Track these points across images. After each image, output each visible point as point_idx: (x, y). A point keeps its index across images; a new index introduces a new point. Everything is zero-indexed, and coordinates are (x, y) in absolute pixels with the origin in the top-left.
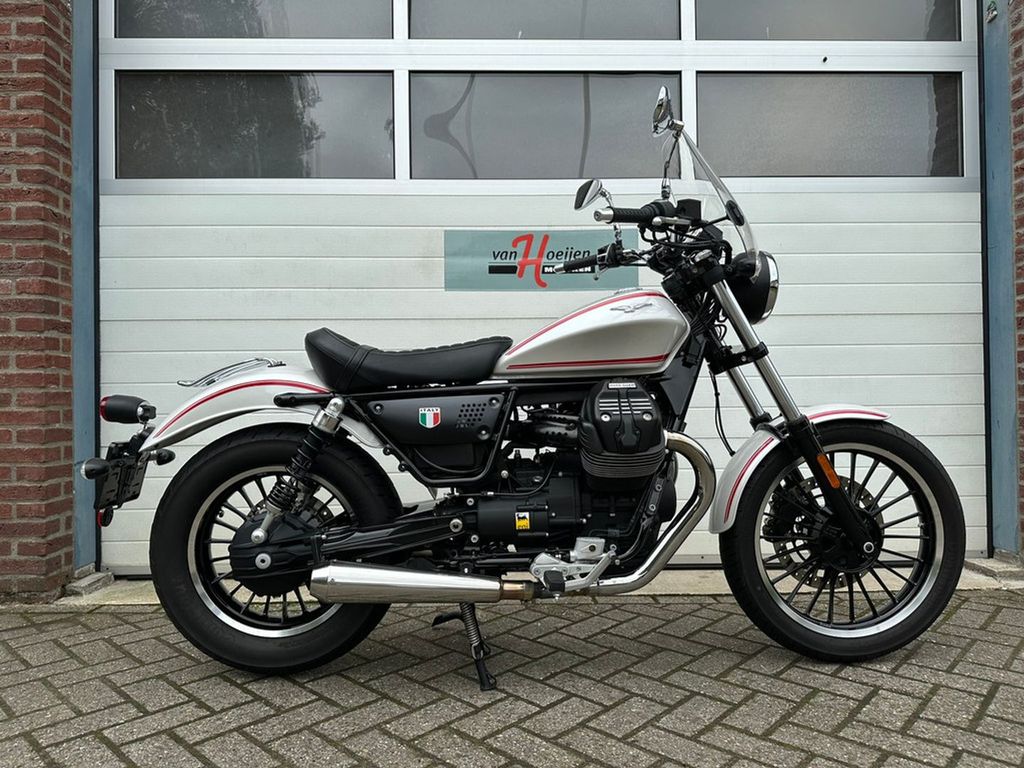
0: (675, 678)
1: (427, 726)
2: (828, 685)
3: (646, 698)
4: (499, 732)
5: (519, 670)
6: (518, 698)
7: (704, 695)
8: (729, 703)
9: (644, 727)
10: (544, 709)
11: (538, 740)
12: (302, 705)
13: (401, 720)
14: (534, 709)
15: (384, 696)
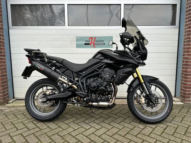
0: (111, 123)
1: (66, 133)
2: (138, 125)
3: (105, 128)
4: (78, 135)
5: (84, 121)
6: (83, 127)
7: (116, 127)
8: (119, 129)
9: (103, 134)
10: (87, 130)
11: (84, 137)
12: (44, 129)
13: (61, 132)
14: (85, 130)
15: (60, 127)
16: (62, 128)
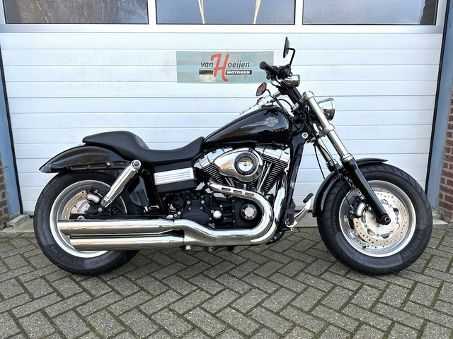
0: (274, 278)
1: (159, 307)
2: (341, 282)
3: (259, 289)
4: (190, 310)
5: (205, 273)
6: (202, 289)
8: (295, 292)
9: (256, 307)
10: (213, 296)
11: (207, 315)
12: (103, 295)
13: (148, 303)
14: (208, 296)
15: (142, 289)
16: (149, 293)
